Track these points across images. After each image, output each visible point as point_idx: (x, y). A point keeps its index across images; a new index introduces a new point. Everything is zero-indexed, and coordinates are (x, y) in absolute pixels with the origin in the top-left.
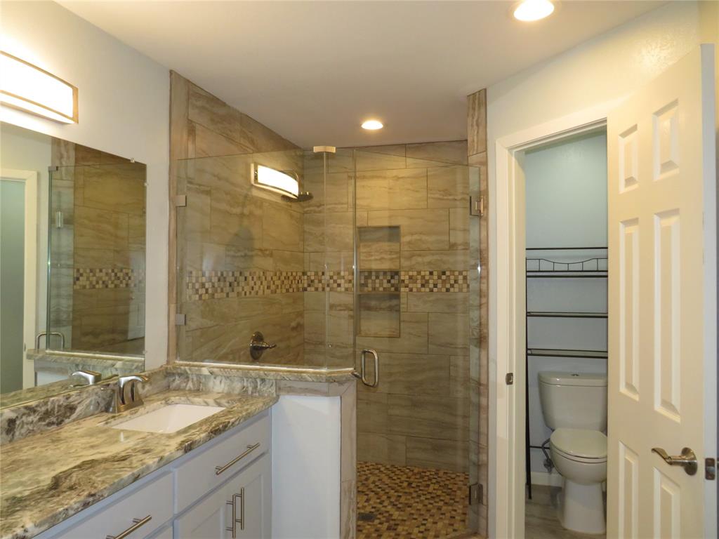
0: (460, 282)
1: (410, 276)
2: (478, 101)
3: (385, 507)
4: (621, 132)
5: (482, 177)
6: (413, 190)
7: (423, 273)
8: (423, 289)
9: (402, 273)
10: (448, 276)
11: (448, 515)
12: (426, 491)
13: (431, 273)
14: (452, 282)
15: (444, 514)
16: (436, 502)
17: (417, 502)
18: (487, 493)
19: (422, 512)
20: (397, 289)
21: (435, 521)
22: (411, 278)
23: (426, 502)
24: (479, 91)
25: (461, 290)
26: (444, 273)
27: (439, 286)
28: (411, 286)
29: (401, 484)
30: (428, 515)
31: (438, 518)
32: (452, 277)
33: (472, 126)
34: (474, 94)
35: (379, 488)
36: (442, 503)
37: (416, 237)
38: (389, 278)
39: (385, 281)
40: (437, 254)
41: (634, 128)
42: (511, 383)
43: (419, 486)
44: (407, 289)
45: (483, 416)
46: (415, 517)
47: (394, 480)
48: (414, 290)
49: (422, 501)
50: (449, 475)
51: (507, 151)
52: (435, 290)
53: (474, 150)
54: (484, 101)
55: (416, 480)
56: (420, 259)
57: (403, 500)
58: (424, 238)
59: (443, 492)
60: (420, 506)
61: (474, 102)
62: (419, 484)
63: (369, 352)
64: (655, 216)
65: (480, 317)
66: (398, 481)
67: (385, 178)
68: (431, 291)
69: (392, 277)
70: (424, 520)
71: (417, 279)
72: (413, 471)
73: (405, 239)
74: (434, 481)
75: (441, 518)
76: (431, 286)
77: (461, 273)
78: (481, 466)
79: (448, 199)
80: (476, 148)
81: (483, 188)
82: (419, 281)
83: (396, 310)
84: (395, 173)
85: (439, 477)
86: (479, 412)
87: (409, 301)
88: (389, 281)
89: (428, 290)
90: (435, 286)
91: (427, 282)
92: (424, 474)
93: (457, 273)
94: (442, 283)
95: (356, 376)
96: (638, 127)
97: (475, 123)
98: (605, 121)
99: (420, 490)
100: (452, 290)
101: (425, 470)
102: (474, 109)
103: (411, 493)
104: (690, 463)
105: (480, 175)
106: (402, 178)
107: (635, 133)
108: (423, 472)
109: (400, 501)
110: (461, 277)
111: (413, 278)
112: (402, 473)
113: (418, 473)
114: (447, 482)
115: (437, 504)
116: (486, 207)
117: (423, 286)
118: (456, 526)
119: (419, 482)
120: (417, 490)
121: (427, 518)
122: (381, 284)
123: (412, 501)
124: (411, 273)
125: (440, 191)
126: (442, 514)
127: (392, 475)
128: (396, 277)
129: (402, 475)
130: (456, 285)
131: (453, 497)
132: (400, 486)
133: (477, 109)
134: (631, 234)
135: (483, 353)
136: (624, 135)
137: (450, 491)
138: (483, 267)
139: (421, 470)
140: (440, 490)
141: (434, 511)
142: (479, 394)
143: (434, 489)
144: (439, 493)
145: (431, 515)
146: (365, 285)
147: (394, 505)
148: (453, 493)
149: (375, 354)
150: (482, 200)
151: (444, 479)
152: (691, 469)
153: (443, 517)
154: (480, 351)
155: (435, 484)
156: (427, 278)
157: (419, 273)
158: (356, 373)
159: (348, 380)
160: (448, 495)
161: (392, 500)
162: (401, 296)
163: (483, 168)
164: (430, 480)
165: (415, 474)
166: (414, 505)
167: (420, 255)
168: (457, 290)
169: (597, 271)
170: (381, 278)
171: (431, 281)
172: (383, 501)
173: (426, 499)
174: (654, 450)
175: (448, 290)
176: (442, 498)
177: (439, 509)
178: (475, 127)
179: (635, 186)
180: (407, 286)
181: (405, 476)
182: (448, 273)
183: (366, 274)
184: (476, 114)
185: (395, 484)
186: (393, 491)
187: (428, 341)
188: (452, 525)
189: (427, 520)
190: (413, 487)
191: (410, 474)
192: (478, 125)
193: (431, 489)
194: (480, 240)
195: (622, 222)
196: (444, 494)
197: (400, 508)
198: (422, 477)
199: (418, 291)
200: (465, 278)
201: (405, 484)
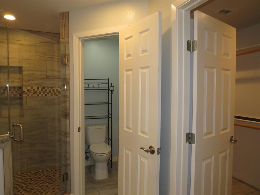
0: (51, 92)
1: (28, 89)
2: (65, 16)
3: (21, 192)
4: (125, 38)
5: (66, 48)
6: (29, 51)
7: (34, 88)
8: (34, 95)
9: (24, 88)
10: (46, 89)
11: (52, 188)
12: (39, 180)
13: (38, 88)
14: (48, 92)
15: (50, 188)
16: (45, 184)
17: (36, 186)
18: (70, 175)
19: (39, 190)
20: (21, 95)
21: (46, 192)
22: (28, 90)
23: (41, 185)
24: (65, 12)
25: (52, 95)
26: (44, 88)
27: (42, 93)
28: (28, 93)
29: (27, 180)
30: (43, 190)
31: (47, 190)
32: (48, 90)
33: (62, 26)
34: (63, 13)
35: (16, 185)
36: (48, 183)
37: (30, 72)
38: (16, 90)
39: (14, 92)
40: (40, 80)
41: (131, 37)
42: (80, 131)
43: (36, 179)
44: (26, 95)
45: (68, 145)
46: (37, 193)
47: (24, 179)
48: (30, 95)
49: (38, 185)
50: (48, 171)
51: (78, 39)
52: (40, 95)
53: (63, 37)
54: (68, 16)
55: (34, 177)
56: (32, 82)
57: (29, 187)
58: (35, 73)
59: (47, 179)
60: (38, 188)
61: (63, 16)
62: (35, 178)
63: (16, 125)
64: (139, 68)
65: (66, 106)
66: (25, 179)
67: (15, 44)
68: (38, 95)
69: (18, 90)
70: (41, 193)
71: (31, 91)
72: (31, 173)
73: (25, 73)
74: (42, 175)
75: (49, 190)
76: (38, 93)
77: (51, 88)
78: (67, 166)
79: (46, 57)
80: (64, 36)
81: (67, 52)
82: (32, 92)
83: (21, 104)
84: (19, 42)
85: (44, 173)
86: (66, 144)
87: (28, 101)
88: (16, 92)
89: (36, 95)
90: (40, 93)
91: (36, 92)
92: (37, 173)
93: (50, 88)
94: (43, 92)
95: (11, 138)
96: (133, 36)
97: (63, 25)
98: (118, 33)
99: (37, 181)
100: (48, 95)
101: (37, 172)
102: (63, 19)
103: (32, 183)
104: (153, 150)
105: (65, 47)
106: (23, 45)
107: (131, 38)
108: (36, 172)
109: (28, 188)
110: (52, 90)
111: (30, 90)
112: (27, 175)
113: (34, 174)
114: (48, 174)
115: (45, 185)
116: (68, 61)
117: (34, 93)
118: (56, 192)
119: (35, 177)
120: (35, 181)
121: (42, 192)
122: (12, 93)
123: (34, 187)
124: (28, 88)
125: (42, 53)
126: (49, 188)
127: (22, 177)
128: (20, 90)
129: (27, 176)
130: (50, 93)
131: (52, 180)
132: (27, 181)
133: (64, 19)
134: (129, 75)
135: (68, 121)
136: (126, 39)
137: (50, 178)
138: (67, 86)
139: (35, 172)
140: (46, 178)
141: (45, 188)
142: (66, 137)
143: (43, 179)
144: (46, 180)
145: (44, 190)
146: (4, 93)
147: (25, 191)
148: (52, 178)
149: (21, 126)
150: (67, 58)
151: (46, 173)
152: (153, 152)
153: (49, 189)
154: (66, 120)
155: (43, 176)
156: (36, 90)
157: (32, 88)
158: (11, 136)
159: (7, 140)
160: (49, 179)
161: (24, 188)
162: (24, 98)
163: (67, 45)
164: (40, 175)
165: (33, 174)
166: (35, 188)
167: (33, 80)
168: (50, 95)
169: (103, 88)
170: (12, 90)
171: (38, 92)
172: (20, 190)
173: (40, 184)
174: (141, 148)
175: (46, 95)
176: (47, 182)
177: (47, 186)
178: (63, 27)
179: (131, 58)
180: (26, 94)
181: (29, 176)
182: (46, 88)
183: (4, 88)
184: (64, 21)
185: (24, 181)
186: (24, 184)
187: (37, 117)
188: (54, 191)
189: (42, 193)
190: (33, 180)
191: (30, 175)
192: (65, 26)
193: (41, 179)
194: (66, 74)
195: (125, 70)
196: (48, 180)
197: (28, 191)
198: (36, 175)
199: (32, 96)
200: (53, 90)
201: (29, 180)
